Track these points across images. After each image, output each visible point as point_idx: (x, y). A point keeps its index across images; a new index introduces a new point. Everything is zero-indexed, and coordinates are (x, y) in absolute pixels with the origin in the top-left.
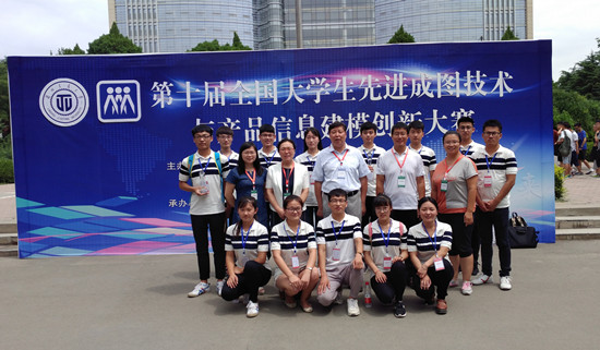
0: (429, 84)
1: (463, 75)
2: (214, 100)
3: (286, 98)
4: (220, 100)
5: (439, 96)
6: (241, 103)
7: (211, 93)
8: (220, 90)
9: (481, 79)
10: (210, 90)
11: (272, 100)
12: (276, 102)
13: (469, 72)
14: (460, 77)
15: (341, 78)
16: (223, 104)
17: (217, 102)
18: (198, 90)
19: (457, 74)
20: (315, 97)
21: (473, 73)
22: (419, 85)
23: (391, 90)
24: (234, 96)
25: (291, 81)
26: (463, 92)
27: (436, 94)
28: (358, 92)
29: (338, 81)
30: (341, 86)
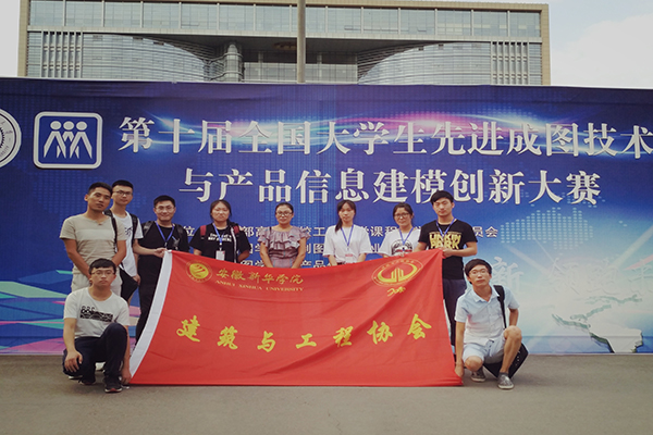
0: (534, 137)
1: (583, 128)
2: (215, 145)
3: (322, 147)
4: (224, 146)
5: (549, 153)
6: (255, 150)
7: (211, 136)
8: (224, 131)
9: (609, 134)
10: (209, 131)
11: (303, 147)
12: (307, 151)
13: (591, 125)
14: (579, 130)
15: (404, 124)
16: (228, 150)
17: (219, 147)
18: (191, 131)
19: (575, 126)
20: (366, 146)
21: (598, 127)
22: (520, 138)
23: (480, 142)
24: (246, 141)
25: (332, 125)
26: (584, 150)
27: (544, 151)
28: (431, 143)
29: (401, 128)
30: (405, 133)
